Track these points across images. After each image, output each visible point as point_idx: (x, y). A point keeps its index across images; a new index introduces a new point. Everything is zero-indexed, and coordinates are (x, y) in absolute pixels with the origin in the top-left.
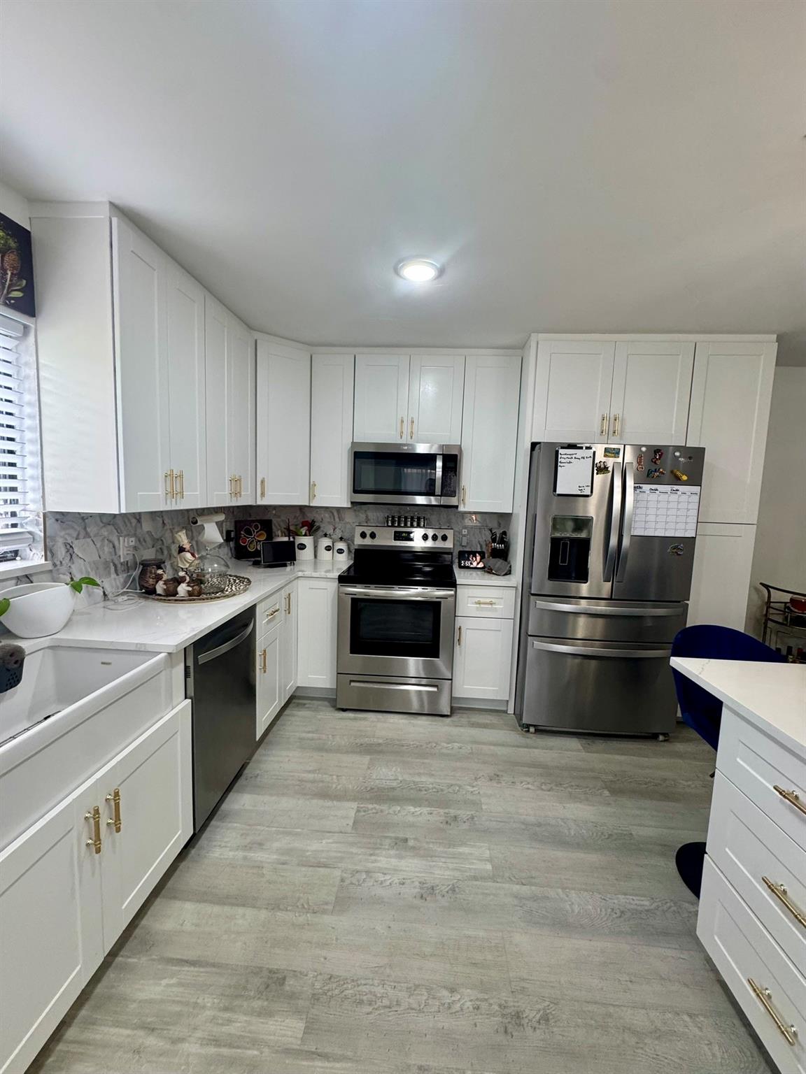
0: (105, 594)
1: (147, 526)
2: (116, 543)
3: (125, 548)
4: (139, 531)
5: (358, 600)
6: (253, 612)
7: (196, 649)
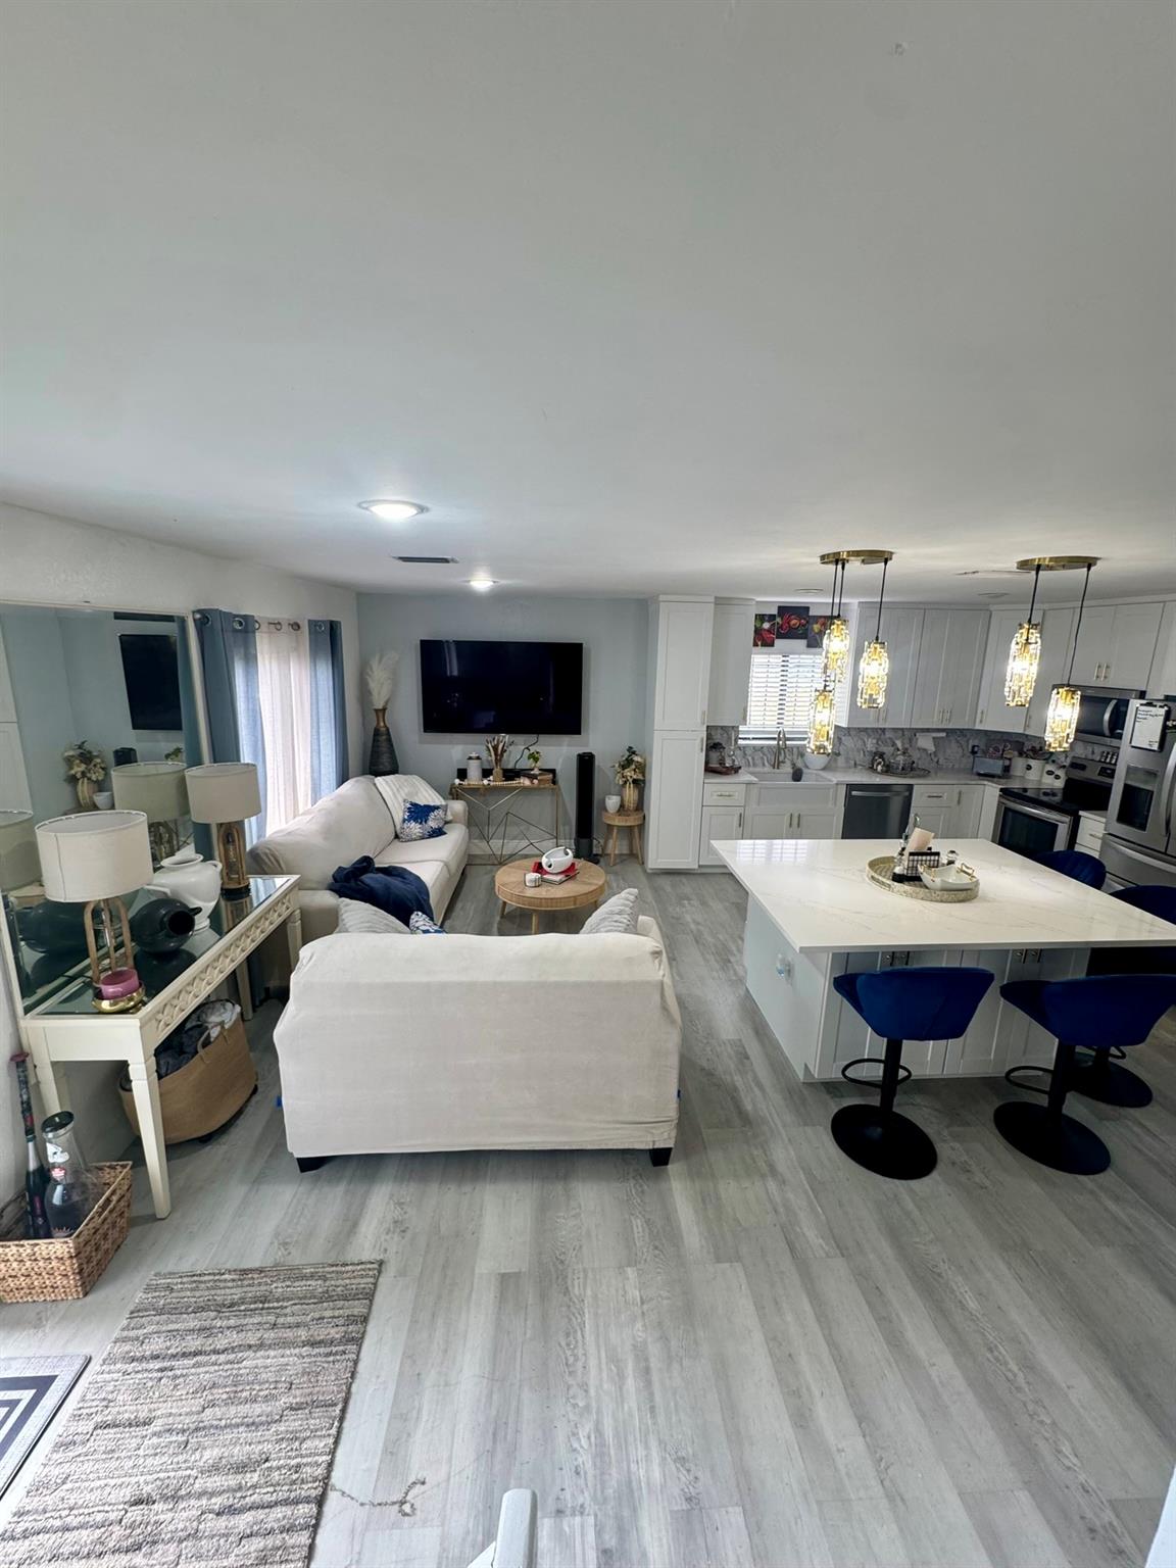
0: (855, 764)
1: (888, 735)
2: (866, 741)
3: (871, 744)
4: (882, 736)
5: (1007, 810)
6: (910, 788)
7: (851, 787)
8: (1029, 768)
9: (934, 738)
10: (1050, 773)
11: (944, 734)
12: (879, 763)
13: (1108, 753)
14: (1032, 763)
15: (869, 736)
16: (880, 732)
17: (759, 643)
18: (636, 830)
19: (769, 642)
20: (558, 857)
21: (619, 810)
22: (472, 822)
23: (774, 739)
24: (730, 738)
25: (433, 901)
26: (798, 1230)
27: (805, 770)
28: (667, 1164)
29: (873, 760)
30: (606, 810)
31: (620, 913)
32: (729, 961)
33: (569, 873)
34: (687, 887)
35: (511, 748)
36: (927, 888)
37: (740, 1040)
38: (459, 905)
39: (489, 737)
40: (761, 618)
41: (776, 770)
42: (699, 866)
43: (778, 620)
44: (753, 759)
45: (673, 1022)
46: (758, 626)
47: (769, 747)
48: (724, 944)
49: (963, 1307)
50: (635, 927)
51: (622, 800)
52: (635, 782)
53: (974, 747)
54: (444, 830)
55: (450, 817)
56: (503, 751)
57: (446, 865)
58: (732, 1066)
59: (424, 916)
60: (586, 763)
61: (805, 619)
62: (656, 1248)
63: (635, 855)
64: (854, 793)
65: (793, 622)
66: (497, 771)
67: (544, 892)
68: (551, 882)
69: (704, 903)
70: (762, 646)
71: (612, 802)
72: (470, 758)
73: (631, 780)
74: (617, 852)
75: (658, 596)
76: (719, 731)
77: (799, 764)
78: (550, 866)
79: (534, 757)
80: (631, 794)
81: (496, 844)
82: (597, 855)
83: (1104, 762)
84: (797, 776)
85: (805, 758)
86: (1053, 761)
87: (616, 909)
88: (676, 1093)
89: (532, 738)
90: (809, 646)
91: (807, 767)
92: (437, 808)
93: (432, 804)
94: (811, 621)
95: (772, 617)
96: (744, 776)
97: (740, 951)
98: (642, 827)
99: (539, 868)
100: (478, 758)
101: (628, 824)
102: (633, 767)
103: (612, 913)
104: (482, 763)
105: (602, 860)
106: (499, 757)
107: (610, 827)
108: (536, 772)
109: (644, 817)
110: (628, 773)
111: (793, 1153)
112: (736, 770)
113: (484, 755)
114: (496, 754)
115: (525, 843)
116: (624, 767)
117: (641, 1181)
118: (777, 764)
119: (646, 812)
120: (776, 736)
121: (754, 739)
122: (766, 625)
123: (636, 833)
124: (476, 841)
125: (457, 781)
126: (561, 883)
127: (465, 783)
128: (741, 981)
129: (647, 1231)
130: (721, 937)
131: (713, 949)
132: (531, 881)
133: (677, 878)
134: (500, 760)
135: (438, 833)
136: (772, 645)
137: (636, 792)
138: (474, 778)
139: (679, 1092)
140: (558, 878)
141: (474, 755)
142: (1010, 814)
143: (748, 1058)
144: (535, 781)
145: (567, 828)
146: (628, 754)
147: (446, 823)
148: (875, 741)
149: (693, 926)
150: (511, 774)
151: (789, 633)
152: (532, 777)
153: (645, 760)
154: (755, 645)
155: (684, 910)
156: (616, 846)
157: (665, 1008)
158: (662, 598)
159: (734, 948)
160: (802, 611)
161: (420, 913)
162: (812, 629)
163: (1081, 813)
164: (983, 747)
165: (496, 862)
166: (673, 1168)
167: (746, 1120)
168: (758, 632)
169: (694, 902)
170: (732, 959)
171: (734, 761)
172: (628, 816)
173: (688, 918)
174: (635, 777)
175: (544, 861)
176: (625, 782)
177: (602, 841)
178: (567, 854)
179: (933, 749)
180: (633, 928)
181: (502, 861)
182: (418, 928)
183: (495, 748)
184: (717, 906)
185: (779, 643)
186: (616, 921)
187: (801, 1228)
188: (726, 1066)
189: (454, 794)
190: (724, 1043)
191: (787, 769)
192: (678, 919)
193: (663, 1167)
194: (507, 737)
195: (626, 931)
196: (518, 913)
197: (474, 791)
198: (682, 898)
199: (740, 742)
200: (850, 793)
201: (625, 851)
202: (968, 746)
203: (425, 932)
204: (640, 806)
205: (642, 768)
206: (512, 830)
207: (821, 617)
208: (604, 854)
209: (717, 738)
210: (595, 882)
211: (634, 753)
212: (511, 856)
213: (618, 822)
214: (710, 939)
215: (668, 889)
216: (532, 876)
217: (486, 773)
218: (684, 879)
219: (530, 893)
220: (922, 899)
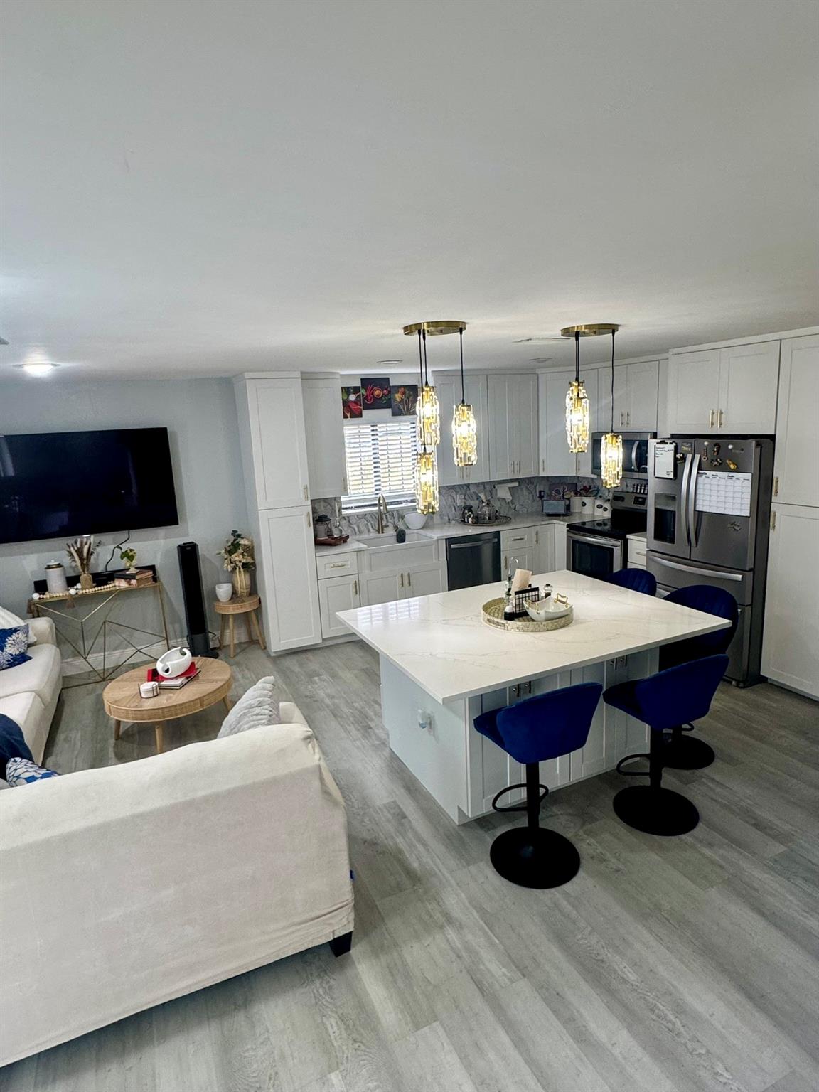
0: (449, 519)
1: (472, 489)
2: (455, 497)
3: (459, 500)
4: (468, 492)
5: (575, 542)
6: (497, 534)
7: (450, 541)
8: (584, 504)
9: (509, 488)
10: (600, 507)
11: (517, 484)
12: (470, 516)
13: (638, 485)
14: (586, 500)
15: (457, 492)
16: (465, 487)
17: (348, 415)
18: (253, 616)
19: (357, 413)
20: (175, 660)
21: (232, 598)
22: (61, 639)
23: (375, 505)
24: (333, 509)
25: (28, 740)
26: (481, 967)
27: (407, 532)
28: (349, 949)
29: (464, 514)
30: (218, 600)
31: (260, 705)
32: (370, 728)
33: (190, 674)
34: (313, 662)
35: (98, 549)
36: (533, 620)
37: (394, 802)
38: (61, 737)
39: (70, 540)
40: (346, 390)
41: (381, 535)
42: (323, 640)
43: (363, 391)
44: (358, 527)
45: (336, 804)
46: (345, 398)
47: (371, 514)
48: (361, 712)
49: (625, 981)
50: (278, 715)
51: (234, 587)
52: (245, 566)
53: (540, 492)
54: (28, 654)
55: (33, 639)
56: (90, 553)
57: (38, 694)
58: (392, 830)
59: (24, 760)
60: (188, 554)
61: (386, 389)
62: (355, 1041)
63: (256, 641)
64: (453, 546)
65: (377, 392)
66: (85, 577)
67: (164, 701)
68: (170, 688)
69: (334, 676)
70: (351, 417)
71: (223, 591)
72: (49, 567)
73: (240, 565)
74: (236, 641)
75: (242, 373)
76: (322, 504)
77: (401, 526)
78: (167, 671)
79: (129, 556)
80: (242, 579)
81: (96, 659)
82: (215, 648)
83: (636, 493)
84: (401, 537)
85: (405, 519)
86: (601, 497)
87: (255, 702)
88: (349, 876)
89: (122, 535)
90: (394, 414)
91: (408, 528)
92: (16, 630)
93: (7, 627)
94: (392, 390)
95: (356, 390)
96: (353, 545)
97: (379, 715)
98: (259, 611)
99: (154, 675)
100: (59, 566)
101: (244, 610)
102: (241, 551)
103: (252, 707)
104: (64, 570)
105: (220, 652)
106: (85, 561)
107: (224, 617)
108: (133, 571)
109: (260, 599)
110: (237, 558)
111: (463, 895)
112: (344, 540)
113: (66, 561)
114: (81, 558)
115: (131, 650)
116: (230, 552)
117: (327, 977)
118: (381, 529)
119: (260, 594)
120: (377, 502)
121: (356, 507)
122: (352, 397)
123: (253, 619)
124: (69, 660)
125: (36, 596)
126: (182, 686)
127: (47, 596)
128: (384, 743)
129: (342, 1026)
130: (356, 705)
131: (351, 719)
132: (147, 692)
133: (303, 656)
134: (88, 565)
135: (21, 659)
136: (360, 416)
137: (248, 576)
138: (57, 588)
139: (351, 872)
140: (178, 682)
141: (53, 563)
142: (577, 545)
143: (404, 817)
144: (134, 582)
145: (177, 626)
146: (233, 538)
147: (29, 646)
148: (462, 496)
149: (328, 701)
150: (101, 578)
151: (374, 404)
152: (129, 578)
153: (252, 542)
154: (345, 417)
155: (316, 686)
156: (233, 636)
157: (326, 792)
158: (246, 375)
159: (371, 714)
160: (382, 382)
161: (18, 759)
162: (395, 399)
163: (628, 536)
164: (547, 490)
165: (99, 679)
166: (355, 951)
167: (414, 877)
168: (346, 404)
169: (324, 677)
170: (372, 724)
171: (341, 531)
172: (243, 602)
173: (322, 694)
174: (244, 561)
175: (159, 667)
176: (234, 568)
177: (218, 634)
178: (184, 654)
179: (511, 498)
180: (276, 718)
181: (106, 677)
182: (18, 777)
183: (79, 552)
184: (347, 675)
185: (365, 413)
186: (257, 715)
187: (484, 965)
188: (386, 829)
189: (34, 611)
190: (380, 809)
191: (391, 532)
192: (311, 697)
193: (347, 953)
194: (92, 537)
195: (270, 722)
196: (136, 729)
197: (59, 604)
198: (310, 676)
199: (344, 512)
200: (450, 546)
201: (244, 638)
202: (536, 491)
203: (31, 780)
204: (253, 590)
205: (250, 551)
206: (113, 640)
207: (401, 386)
208: (222, 647)
209: (322, 511)
210: (220, 678)
211: (239, 536)
212: (116, 669)
213: (232, 610)
214: (345, 710)
215: (297, 669)
216: (148, 686)
217: (72, 581)
218: (309, 656)
219: (148, 704)
220: (532, 631)
